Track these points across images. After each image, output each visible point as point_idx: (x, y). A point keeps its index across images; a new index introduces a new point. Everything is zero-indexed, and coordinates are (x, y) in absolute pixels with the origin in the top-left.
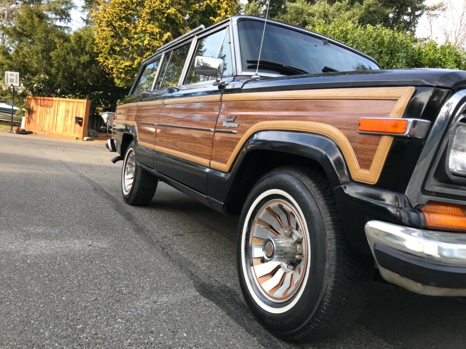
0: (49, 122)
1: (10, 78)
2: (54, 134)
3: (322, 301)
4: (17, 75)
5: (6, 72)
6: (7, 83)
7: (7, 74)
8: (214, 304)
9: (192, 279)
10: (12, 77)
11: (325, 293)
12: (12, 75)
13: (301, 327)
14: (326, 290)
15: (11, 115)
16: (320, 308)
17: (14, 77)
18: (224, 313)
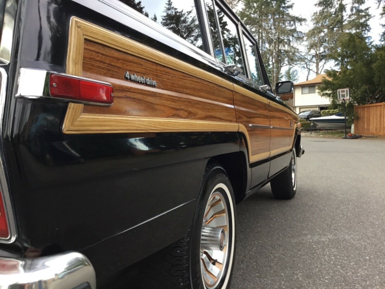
0: (376, 125)
1: (341, 94)
2: (382, 135)
4: (347, 91)
5: (338, 90)
6: (340, 98)
7: (339, 91)
10: (343, 93)
12: (343, 91)
15: (344, 124)
17: (345, 93)
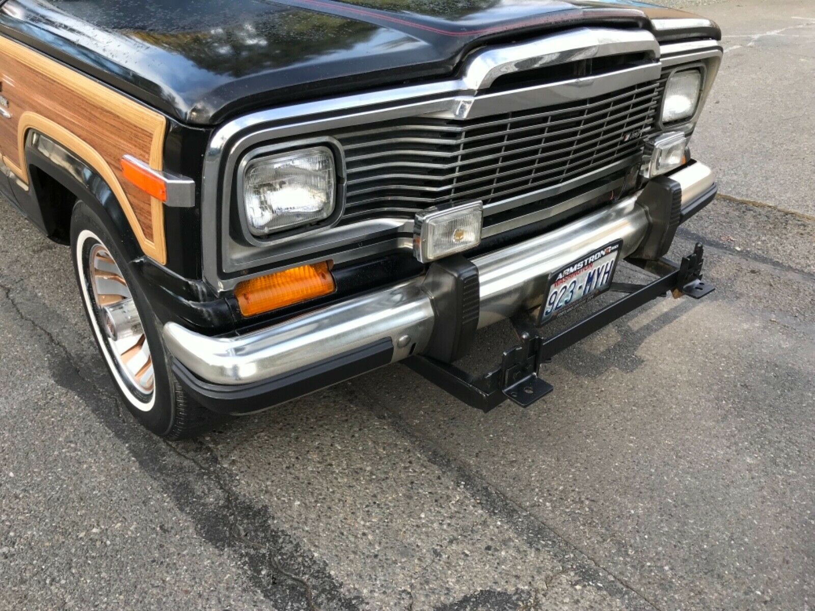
3: (176, 403)
8: (76, 397)
9: (48, 352)
11: (176, 393)
13: (168, 430)
14: (176, 390)
16: (177, 411)
18: (88, 410)
